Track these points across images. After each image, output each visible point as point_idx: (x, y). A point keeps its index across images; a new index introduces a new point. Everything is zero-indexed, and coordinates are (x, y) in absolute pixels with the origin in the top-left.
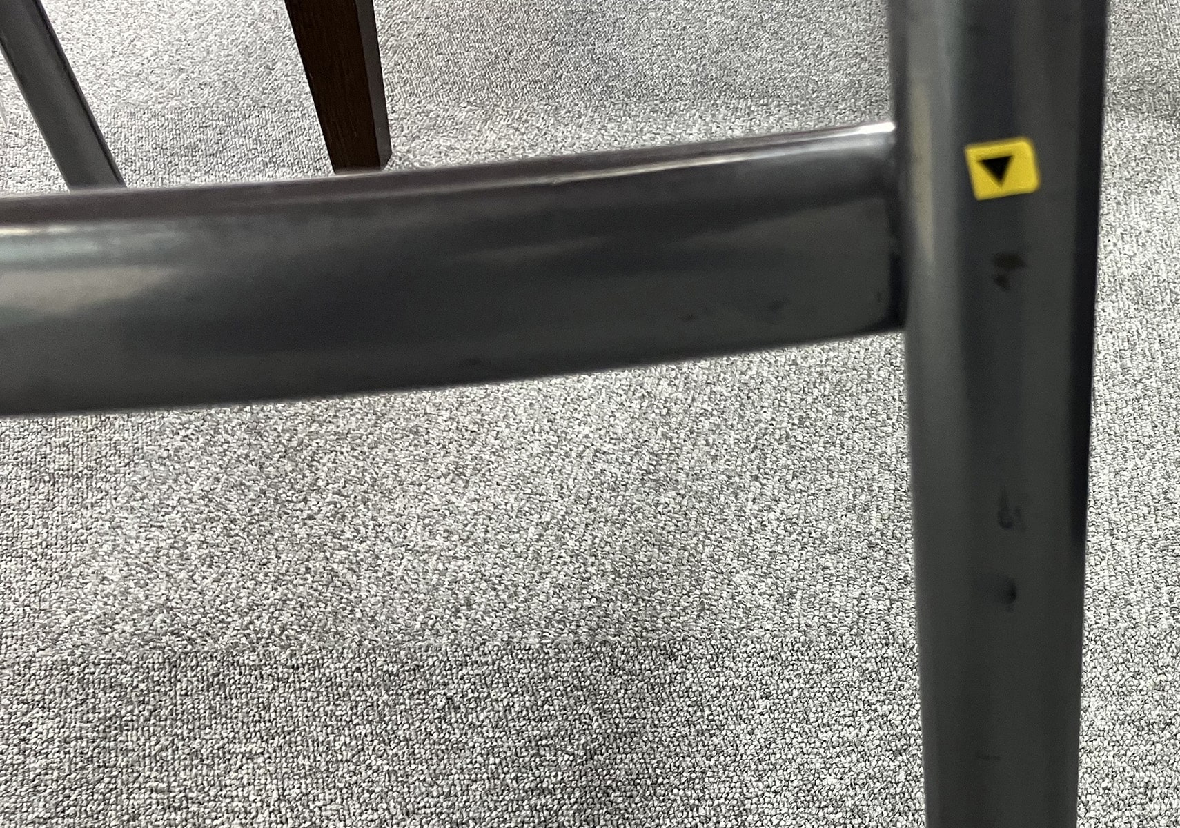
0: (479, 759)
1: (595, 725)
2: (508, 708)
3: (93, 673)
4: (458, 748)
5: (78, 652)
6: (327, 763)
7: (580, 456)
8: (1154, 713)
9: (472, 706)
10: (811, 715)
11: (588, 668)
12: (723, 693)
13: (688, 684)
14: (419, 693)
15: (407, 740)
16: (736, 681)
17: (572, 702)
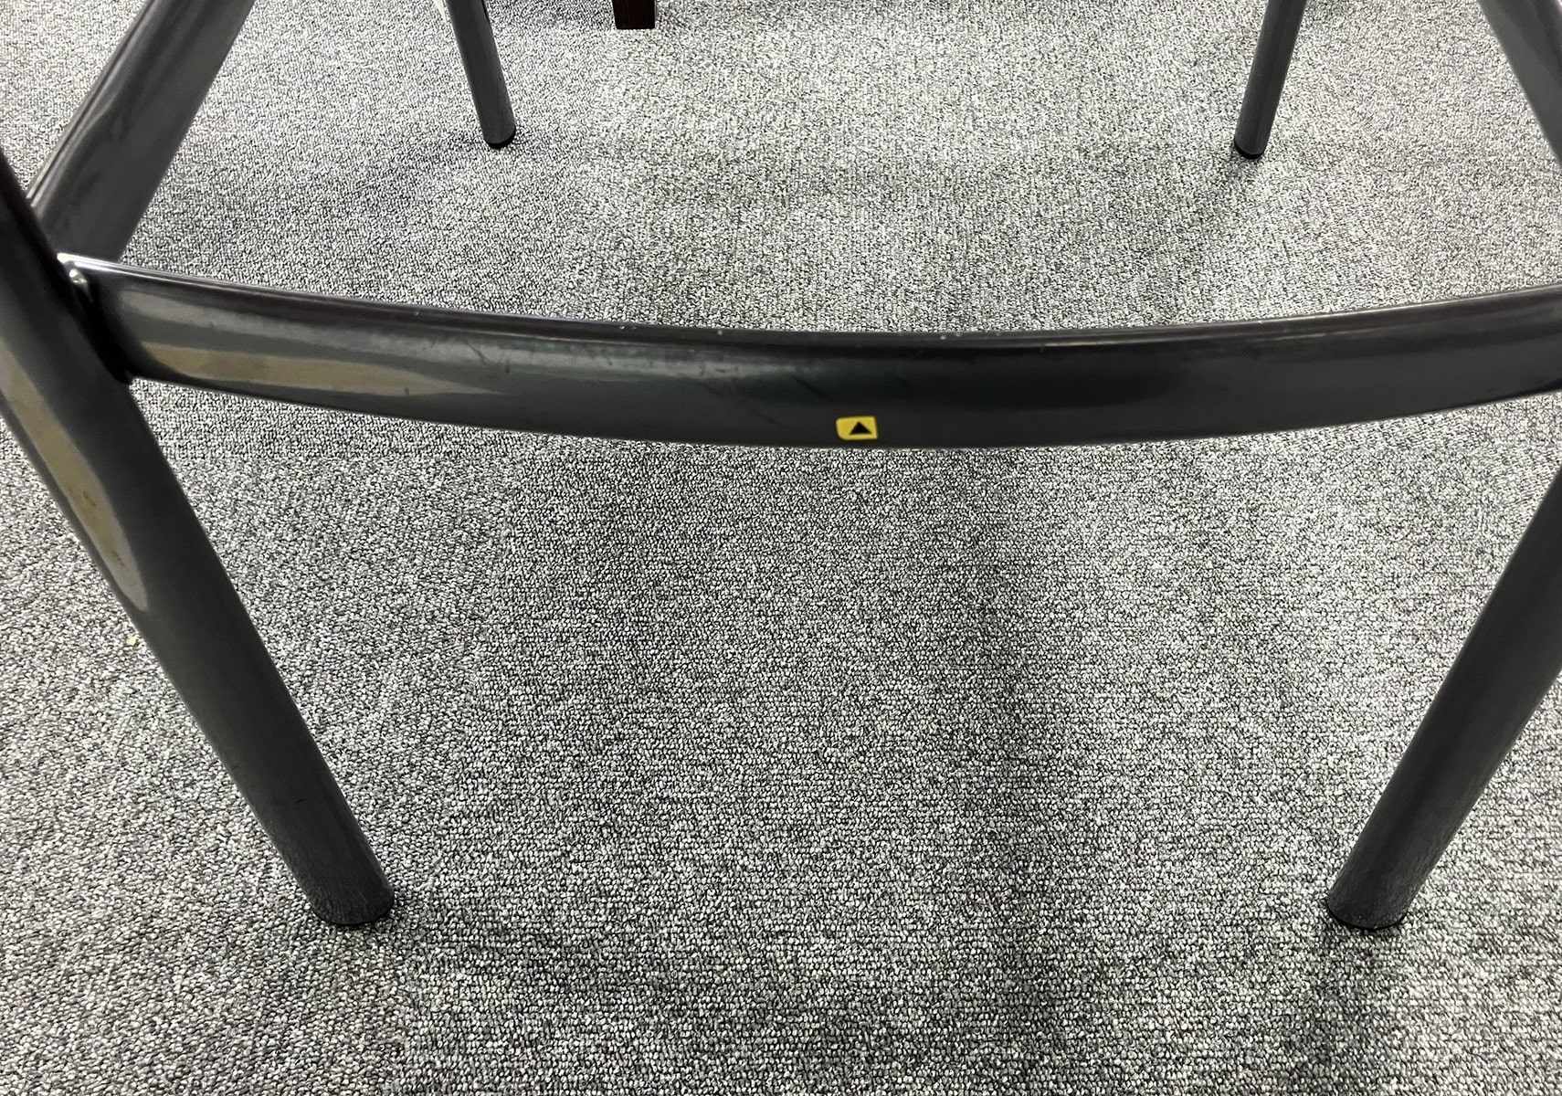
0: (896, 543)
1: (972, 518)
2: (904, 502)
3: (584, 469)
4: (876, 534)
5: (567, 451)
6: (785, 543)
7: (894, 294)
8: (1387, 518)
9: (877, 500)
10: (1129, 515)
11: (953, 472)
12: (1059, 495)
13: (1030, 487)
14: (834, 489)
15: (839, 527)
16: (1066, 486)
17: (950, 499)
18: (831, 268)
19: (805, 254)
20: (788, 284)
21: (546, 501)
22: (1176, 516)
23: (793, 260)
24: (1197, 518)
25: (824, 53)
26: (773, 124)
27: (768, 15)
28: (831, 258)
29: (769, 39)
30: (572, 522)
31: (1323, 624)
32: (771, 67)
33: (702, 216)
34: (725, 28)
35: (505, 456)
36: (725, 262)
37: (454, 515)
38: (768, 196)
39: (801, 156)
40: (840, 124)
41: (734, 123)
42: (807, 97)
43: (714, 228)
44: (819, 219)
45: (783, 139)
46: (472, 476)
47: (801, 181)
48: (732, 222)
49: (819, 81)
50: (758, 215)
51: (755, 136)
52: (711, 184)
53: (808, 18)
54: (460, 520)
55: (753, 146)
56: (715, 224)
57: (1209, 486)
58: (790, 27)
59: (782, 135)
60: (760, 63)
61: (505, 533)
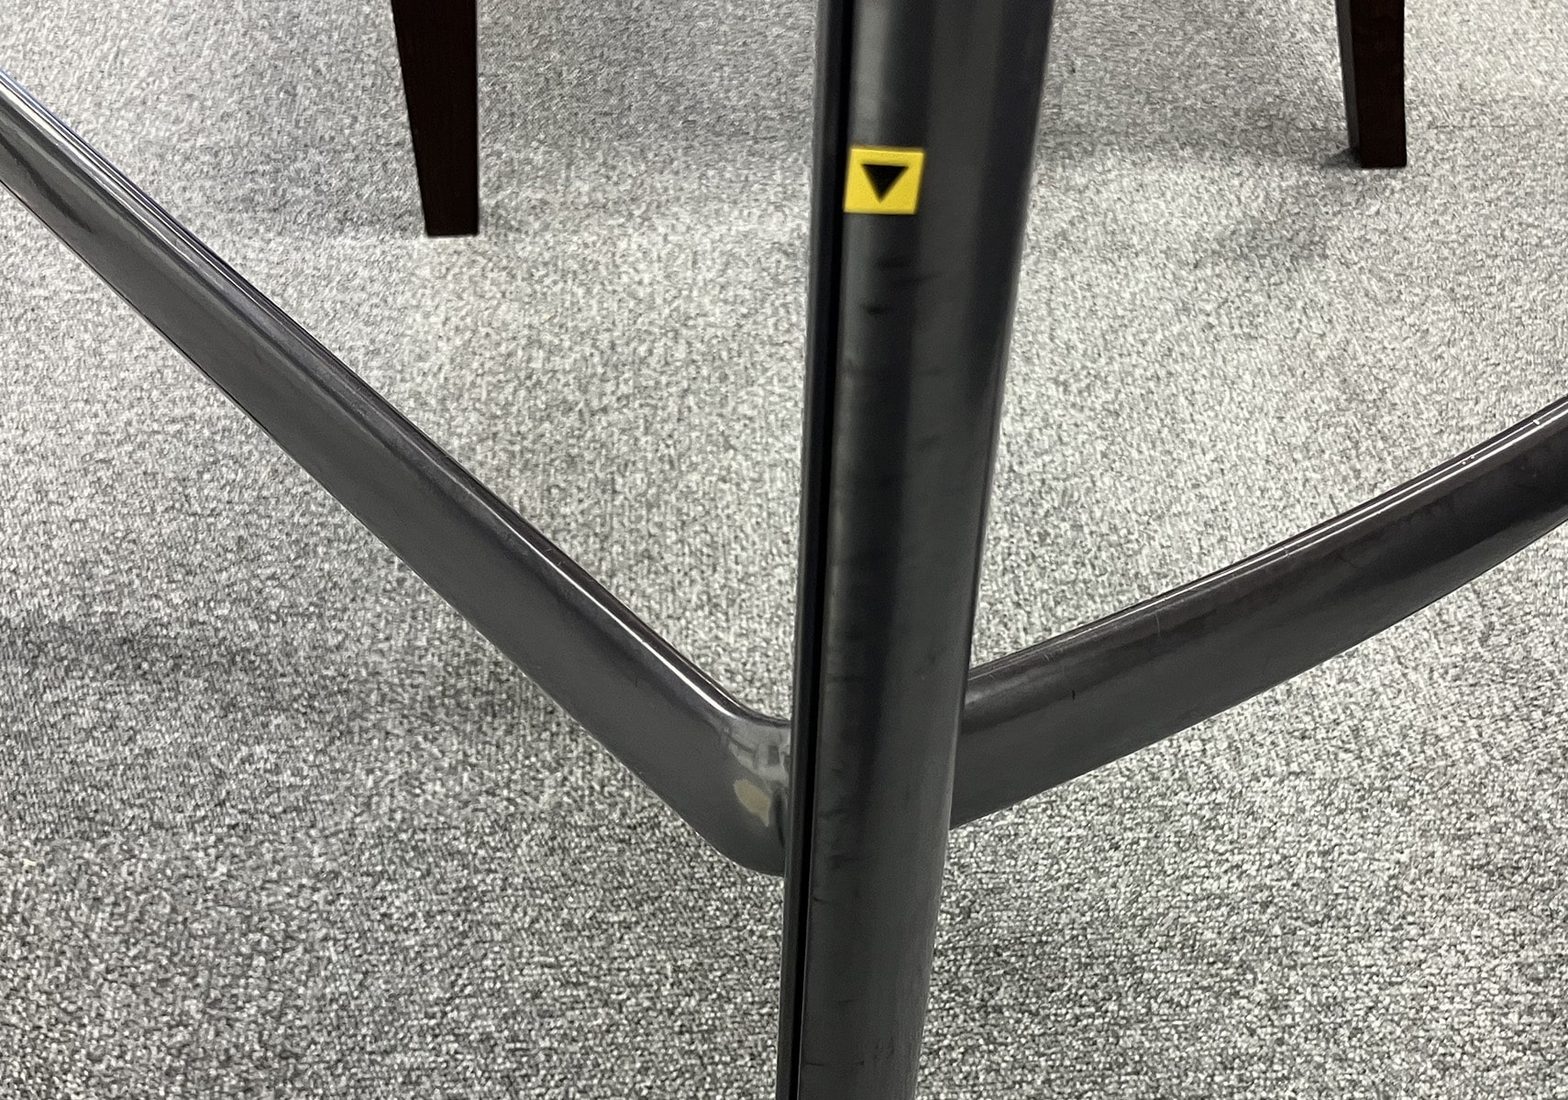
18: (743, 549)
19: (706, 532)
20: (686, 574)
21: (374, 887)
22: (1226, 866)
23: (691, 540)
24: (1256, 867)
25: (709, 263)
26: (649, 360)
27: (631, 215)
28: (742, 535)
29: (634, 246)
30: (413, 915)
31: (1432, 1002)
32: (640, 283)
33: (563, 485)
34: (575, 232)
35: (313, 826)
36: (598, 546)
37: (248, 913)
38: (650, 456)
39: (691, 400)
40: (739, 356)
41: (596, 359)
42: (691, 323)
43: (581, 501)
44: (721, 485)
45: (664, 379)
46: (268, 857)
47: (694, 435)
48: (604, 492)
49: (706, 300)
50: (639, 482)
51: (626, 375)
52: (571, 441)
53: (686, 218)
54: (256, 919)
55: (624, 389)
56: (581, 495)
57: (1266, 824)
58: (662, 230)
59: (662, 373)
60: (625, 279)
61: (320, 935)
